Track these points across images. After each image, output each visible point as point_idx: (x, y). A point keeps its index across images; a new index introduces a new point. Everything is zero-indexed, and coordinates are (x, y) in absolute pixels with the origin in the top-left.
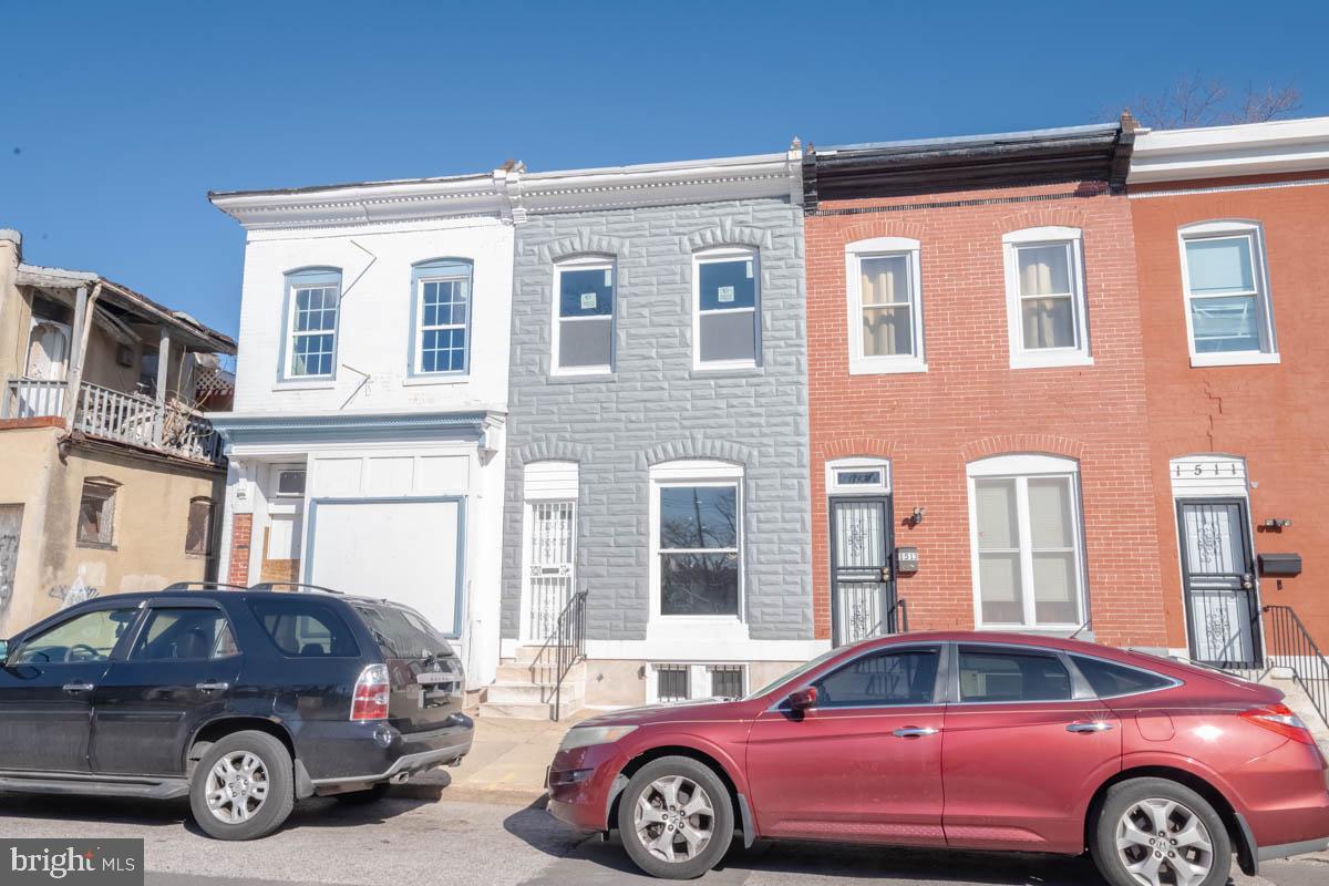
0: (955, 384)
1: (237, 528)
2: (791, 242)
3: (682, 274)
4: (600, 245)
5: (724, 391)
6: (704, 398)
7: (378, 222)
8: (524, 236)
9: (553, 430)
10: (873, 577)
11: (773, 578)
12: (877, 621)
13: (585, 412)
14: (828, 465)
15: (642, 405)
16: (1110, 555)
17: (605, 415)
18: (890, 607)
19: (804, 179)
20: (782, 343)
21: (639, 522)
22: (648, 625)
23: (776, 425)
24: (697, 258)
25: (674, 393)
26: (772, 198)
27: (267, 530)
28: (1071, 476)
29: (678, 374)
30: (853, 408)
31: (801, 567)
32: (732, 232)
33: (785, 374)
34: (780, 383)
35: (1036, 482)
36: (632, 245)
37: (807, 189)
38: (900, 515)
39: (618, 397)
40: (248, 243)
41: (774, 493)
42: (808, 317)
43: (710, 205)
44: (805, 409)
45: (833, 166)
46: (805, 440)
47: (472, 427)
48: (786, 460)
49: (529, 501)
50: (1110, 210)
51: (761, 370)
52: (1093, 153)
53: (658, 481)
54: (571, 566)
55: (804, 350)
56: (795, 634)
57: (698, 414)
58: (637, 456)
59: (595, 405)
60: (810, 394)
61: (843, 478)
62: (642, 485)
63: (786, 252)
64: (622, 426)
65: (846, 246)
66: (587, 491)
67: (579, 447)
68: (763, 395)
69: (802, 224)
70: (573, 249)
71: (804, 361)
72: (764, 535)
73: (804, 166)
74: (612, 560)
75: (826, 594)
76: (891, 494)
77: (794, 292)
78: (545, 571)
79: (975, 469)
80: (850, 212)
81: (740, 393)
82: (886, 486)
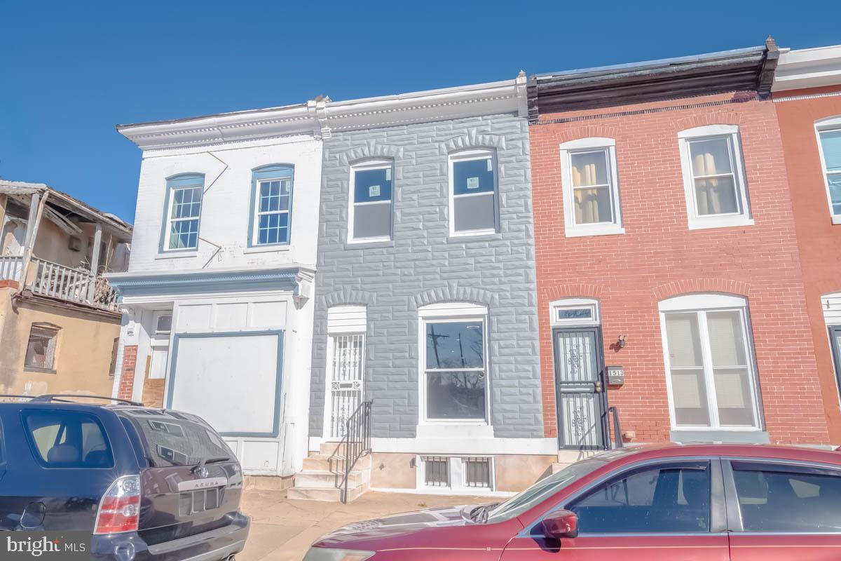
0: (647, 242)
1: (126, 356)
2: (520, 144)
3: (441, 169)
4: (382, 151)
5: (473, 251)
6: (457, 257)
7: (230, 142)
8: (330, 147)
9: (348, 283)
10: (589, 389)
11: (512, 390)
12: (593, 423)
13: (371, 269)
14: (551, 304)
15: (412, 263)
16: (778, 371)
17: (386, 271)
18: (603, 414)
19: (529, 98)
20: (515, 216)
21: (410, 348)
22: (418, 427)
23: (511, 275)
24: (452, 158)
25: (436, 254)
26: (505, 113)
27: (149, 358)
28: (741, 310)
29: (439, 240)
30: (568, 262)
31: (532, 381)
32: (477, 139)
33: (517, 238)
34: (513, 245)
35: (713, 315)
36: (405, 150)
37: (531, 105)
38: (607, 341)
39: (395, 258)
40: (143, 159)
41: (510, 326)
42: (533, 197)
43: (460, 120)
44: (532, 263)
45: (550, 87)
46: (534, 286)
47: (288, 280)
48: (520, 301)
49: (331, 335)
50: (760, 113)
51: (500, 236)
52: (746, 69)
53: (425, 318)
54: (361, 382)
55: (531, 220)
56: (529, 433)
57: (453, 268)
58: (409, 300)
59: (379, 264)
60: (536, 252)
61: (565, 314)
62: (412, 321)
63: (516, 151)
64: (398, 278)
65: (560, 145)
66: (372, 326)
67: (367, 295)
68: (501, 254)
69: (528, 131)
70: (364, 154)
71: (531, 228)
72: (503, 358)
73: (528, 88)
74: (391, 377)
75: (552, 402)
76: (601, 325)
77: (523, 179)
78: (343, 386)
79: (664, 305)
80: (562, 121)
81: (484, 253)
82: (596, 320)
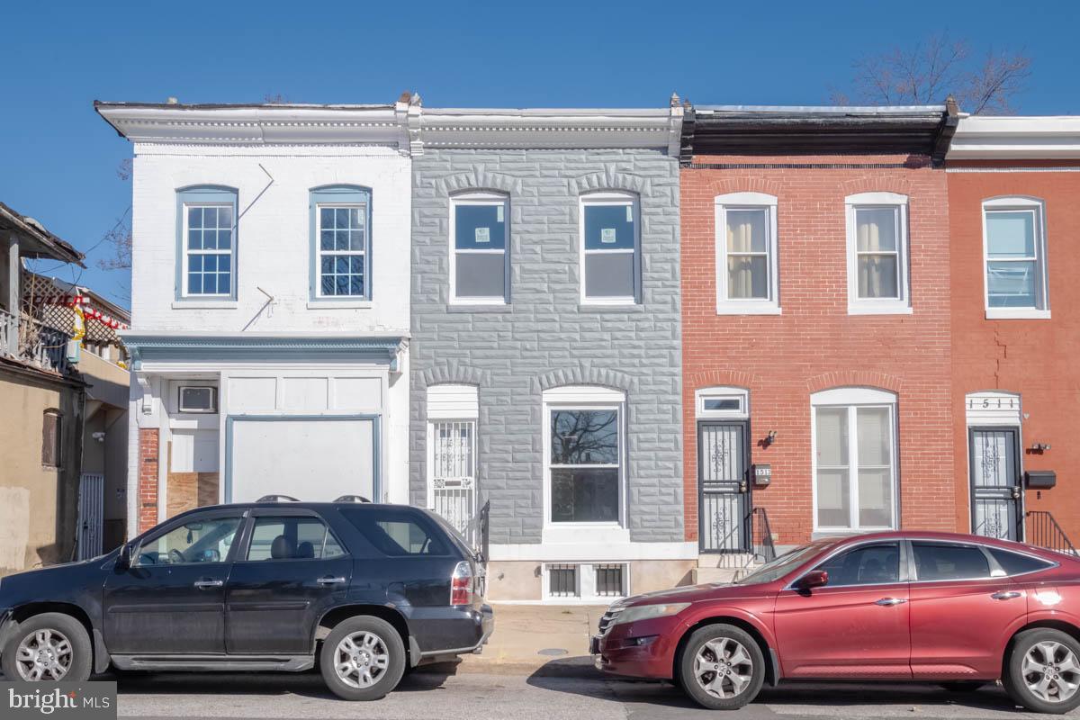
0: (804, 326)
1: (143, 442)
2: (668, 190)
3: (571, 215)
4: (495, 183)
5: (609, 325)
6: (591, 330)
7: (273, 144)
8: (421, 169)
9: (454, 356)
10: (732, 489)
11: (652, 490)
12: (735, 524)
13: (484, 339)
14: (697, 393)
15: (535, 335)
16: (918, 472)
17: (502, 343)
18: (746, 515)
19: (683, 134)
20: (659, 283)
21: (534, 440)
22: (543, 530)
23: (654, 357)
24: (583, 200)
25: (565, 325)
26: (652, 149)
27: (170, 443)
28: (890, 407)
29: (569, 308)
30: (719, 344)
31: (675, 480)
32: (616, 178)
33: (662, 312)
34: (657, 320)
35: (864, 411)
36: (524, 184)
37: (684, 143)
38: (756, 437)
39: (513, 327)
40: (136, 156)
41: (652, 417)
42: (682, 261)
43: (595, 151)
44: (678, 343)
45: (709, 125)
46: (679, 370)
47: (387, 351)
48: (663, 387)
49: (431, 421)
50: (932, 181)
51: (641, 307)
53: (550, 404)
54: (472, 479)
55: (678, 290)
56: (668, 537)
57: (586, 344)
58: (532, 382)
59: (493, 334)
60: (683, 331)
61: (709, 405)
62: (536, 408)
63: (664, 200)
64: (517, 353)
65: (716, 198)
66: (486, 412)
67: (479, 372)
68: (642, 330)
69: (678, 175)
70: (469, 184)
71: (678, 299)
72: (642, 453)
73: (684, 122)
74: (511, 474)
75: (695, 503)
76: (749, 419)
77: (670, 237)
78: (448, 484)
79: (818, 399)
80: (719, 167)
81: (623, 328)
82: (745, 412)
